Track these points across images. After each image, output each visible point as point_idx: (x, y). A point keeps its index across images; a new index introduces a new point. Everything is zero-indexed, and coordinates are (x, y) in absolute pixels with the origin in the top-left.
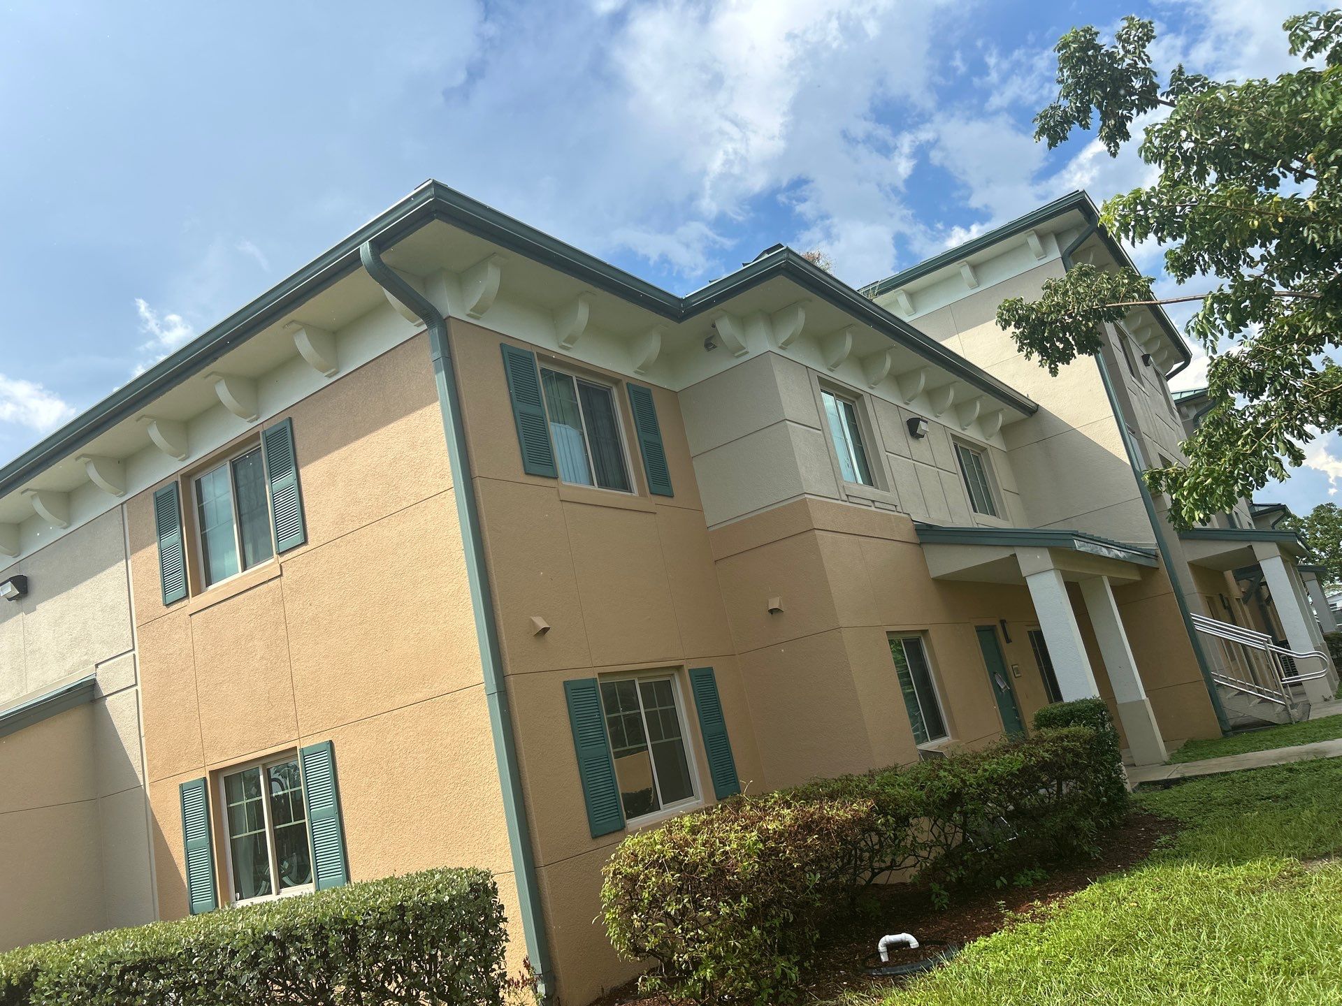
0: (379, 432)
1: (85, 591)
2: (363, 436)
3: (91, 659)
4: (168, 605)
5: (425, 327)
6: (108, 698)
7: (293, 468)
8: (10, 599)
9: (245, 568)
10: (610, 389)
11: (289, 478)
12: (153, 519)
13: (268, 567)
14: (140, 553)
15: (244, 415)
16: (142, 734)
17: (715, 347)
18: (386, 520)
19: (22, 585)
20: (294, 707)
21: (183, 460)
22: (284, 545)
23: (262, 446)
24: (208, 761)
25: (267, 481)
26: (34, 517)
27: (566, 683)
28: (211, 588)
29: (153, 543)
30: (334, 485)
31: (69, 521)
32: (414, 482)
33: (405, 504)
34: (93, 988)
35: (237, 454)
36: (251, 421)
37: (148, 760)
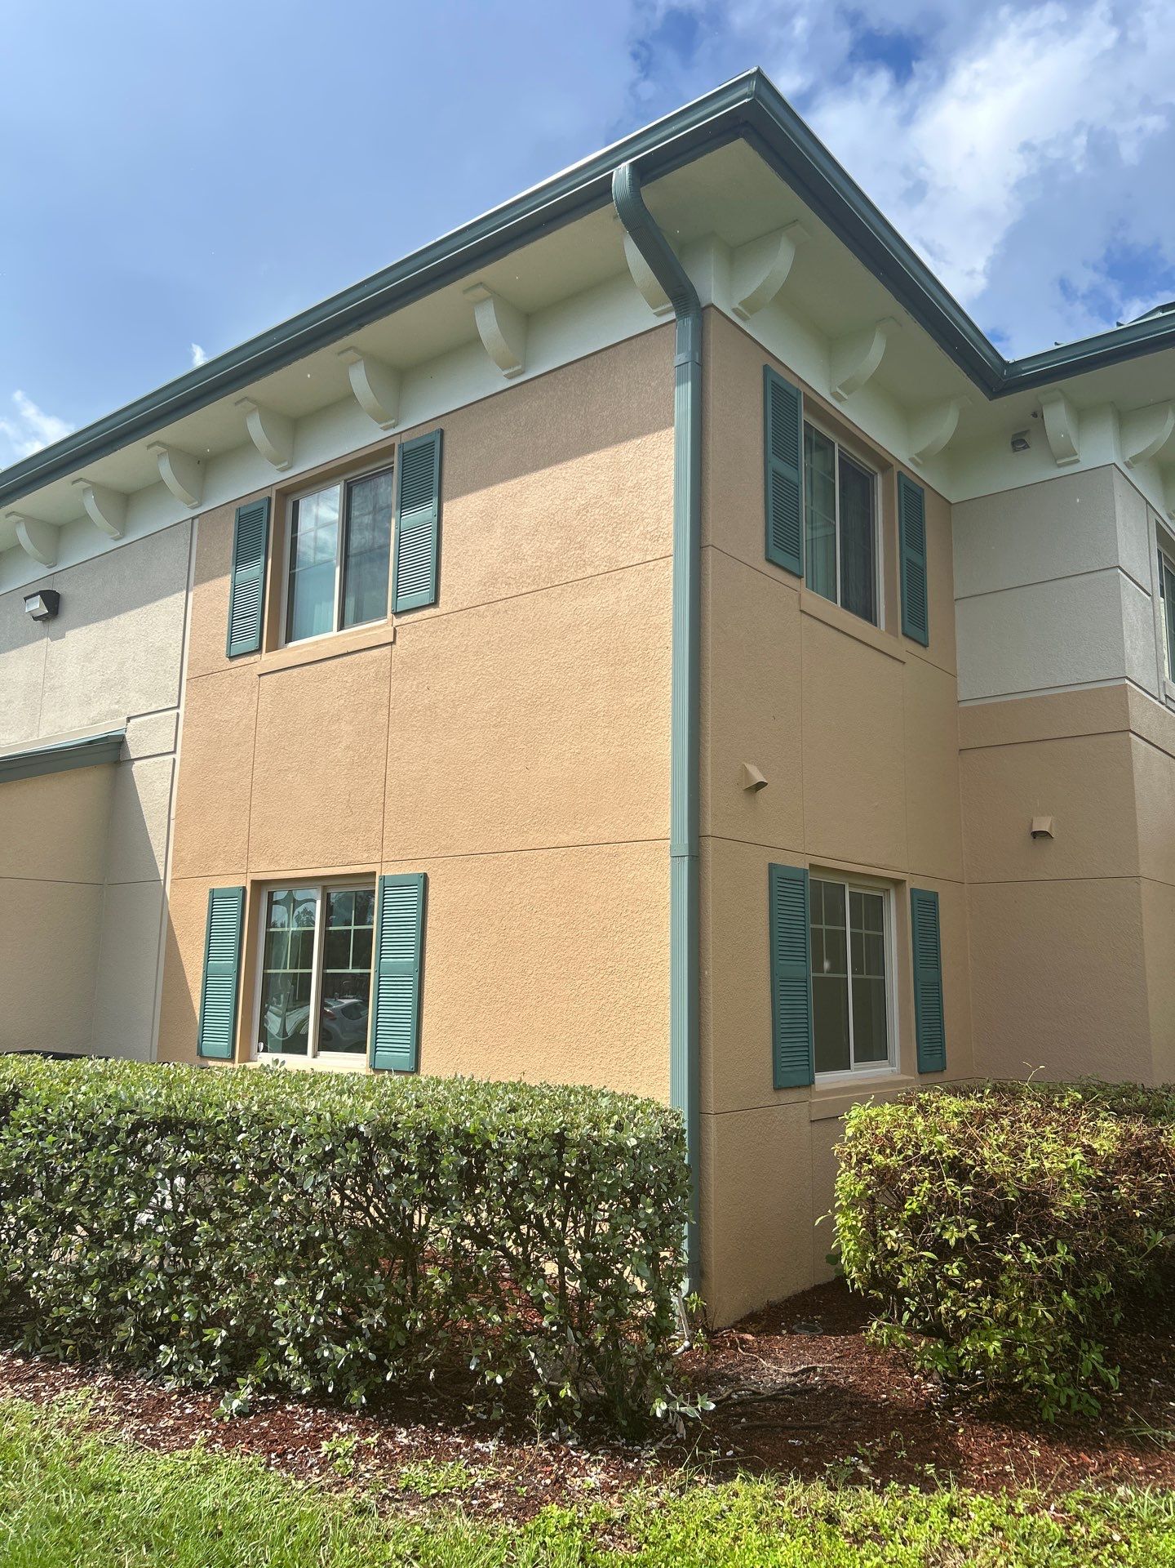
0: (570, 463)
1: (128, 622)
2: (544, 467)
3: (123, 710)
4: (232, 658)
5: (672, 316)
6: (137, 763)
7: (435, 500)
8: (36, 619)
9: (341, 627)
10: (873, 476)
11: (426, 513)
12: (230, 542)
13: (376, 630)
14: (206, 586)
15: (379, 418)
16: (172, 816)
17: (1027, 447)
18: (558, 590)
19: (53, 602)
20: (381, 819)
21: (283, 470)
22: (405, 602)
23: (395, 465)
24: (252, 866)
25: (395, 513)
26: (83, 520)
27: (772, 866)
28: (291, 645)
29: (226, 574)
30: (488, 531)
31: (123, 529)
32: (610, 542)
33: (590, 571)
34: (91, 1139)
35: (358, 473)
36: (386, 429)
37: (174, 850)
